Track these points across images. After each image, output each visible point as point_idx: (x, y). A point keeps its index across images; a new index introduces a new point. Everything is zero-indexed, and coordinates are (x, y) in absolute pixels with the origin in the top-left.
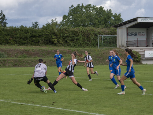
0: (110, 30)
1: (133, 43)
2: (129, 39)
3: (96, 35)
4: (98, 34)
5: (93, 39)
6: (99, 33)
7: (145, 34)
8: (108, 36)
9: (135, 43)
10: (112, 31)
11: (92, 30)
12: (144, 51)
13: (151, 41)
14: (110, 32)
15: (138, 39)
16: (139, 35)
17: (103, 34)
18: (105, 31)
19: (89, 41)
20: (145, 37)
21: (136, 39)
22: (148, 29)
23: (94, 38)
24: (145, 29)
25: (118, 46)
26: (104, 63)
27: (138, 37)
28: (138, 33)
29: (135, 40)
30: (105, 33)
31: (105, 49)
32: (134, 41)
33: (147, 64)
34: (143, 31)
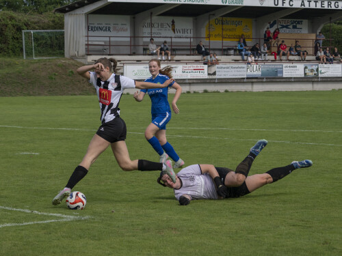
0: (52, 19)
1: (101, 48)
2: (90, 39)
3: (19, 29)
4: (25, 27)
5: (13, 38)
6: (27, 25)
7: (128, 27)
8: (48, 33)
9: (105, 47)
10: (57, 20)
11: (11, 18)
12: (122, 65)
13: (141, 43)
14: (51, 24)
15: (112, 39)
16: (115, 29)
17: (37, 27)
18: (41, 20)
19: (5, 43)
20: (128, 33)
21: (107, 39)
22: (134, 18)
23: (16, 36)
24: (128, 17)
25: (67, 55)
26: (31, 92)
27: (113, 33)
28: (111, 26)
29: (105, 42)
30: (41, 25)
31: (39, 60)
32: (103, 43)
33: (128, 94)
34: (124, 21)
